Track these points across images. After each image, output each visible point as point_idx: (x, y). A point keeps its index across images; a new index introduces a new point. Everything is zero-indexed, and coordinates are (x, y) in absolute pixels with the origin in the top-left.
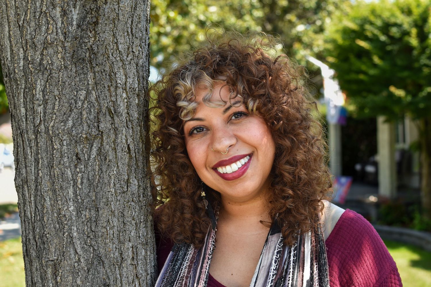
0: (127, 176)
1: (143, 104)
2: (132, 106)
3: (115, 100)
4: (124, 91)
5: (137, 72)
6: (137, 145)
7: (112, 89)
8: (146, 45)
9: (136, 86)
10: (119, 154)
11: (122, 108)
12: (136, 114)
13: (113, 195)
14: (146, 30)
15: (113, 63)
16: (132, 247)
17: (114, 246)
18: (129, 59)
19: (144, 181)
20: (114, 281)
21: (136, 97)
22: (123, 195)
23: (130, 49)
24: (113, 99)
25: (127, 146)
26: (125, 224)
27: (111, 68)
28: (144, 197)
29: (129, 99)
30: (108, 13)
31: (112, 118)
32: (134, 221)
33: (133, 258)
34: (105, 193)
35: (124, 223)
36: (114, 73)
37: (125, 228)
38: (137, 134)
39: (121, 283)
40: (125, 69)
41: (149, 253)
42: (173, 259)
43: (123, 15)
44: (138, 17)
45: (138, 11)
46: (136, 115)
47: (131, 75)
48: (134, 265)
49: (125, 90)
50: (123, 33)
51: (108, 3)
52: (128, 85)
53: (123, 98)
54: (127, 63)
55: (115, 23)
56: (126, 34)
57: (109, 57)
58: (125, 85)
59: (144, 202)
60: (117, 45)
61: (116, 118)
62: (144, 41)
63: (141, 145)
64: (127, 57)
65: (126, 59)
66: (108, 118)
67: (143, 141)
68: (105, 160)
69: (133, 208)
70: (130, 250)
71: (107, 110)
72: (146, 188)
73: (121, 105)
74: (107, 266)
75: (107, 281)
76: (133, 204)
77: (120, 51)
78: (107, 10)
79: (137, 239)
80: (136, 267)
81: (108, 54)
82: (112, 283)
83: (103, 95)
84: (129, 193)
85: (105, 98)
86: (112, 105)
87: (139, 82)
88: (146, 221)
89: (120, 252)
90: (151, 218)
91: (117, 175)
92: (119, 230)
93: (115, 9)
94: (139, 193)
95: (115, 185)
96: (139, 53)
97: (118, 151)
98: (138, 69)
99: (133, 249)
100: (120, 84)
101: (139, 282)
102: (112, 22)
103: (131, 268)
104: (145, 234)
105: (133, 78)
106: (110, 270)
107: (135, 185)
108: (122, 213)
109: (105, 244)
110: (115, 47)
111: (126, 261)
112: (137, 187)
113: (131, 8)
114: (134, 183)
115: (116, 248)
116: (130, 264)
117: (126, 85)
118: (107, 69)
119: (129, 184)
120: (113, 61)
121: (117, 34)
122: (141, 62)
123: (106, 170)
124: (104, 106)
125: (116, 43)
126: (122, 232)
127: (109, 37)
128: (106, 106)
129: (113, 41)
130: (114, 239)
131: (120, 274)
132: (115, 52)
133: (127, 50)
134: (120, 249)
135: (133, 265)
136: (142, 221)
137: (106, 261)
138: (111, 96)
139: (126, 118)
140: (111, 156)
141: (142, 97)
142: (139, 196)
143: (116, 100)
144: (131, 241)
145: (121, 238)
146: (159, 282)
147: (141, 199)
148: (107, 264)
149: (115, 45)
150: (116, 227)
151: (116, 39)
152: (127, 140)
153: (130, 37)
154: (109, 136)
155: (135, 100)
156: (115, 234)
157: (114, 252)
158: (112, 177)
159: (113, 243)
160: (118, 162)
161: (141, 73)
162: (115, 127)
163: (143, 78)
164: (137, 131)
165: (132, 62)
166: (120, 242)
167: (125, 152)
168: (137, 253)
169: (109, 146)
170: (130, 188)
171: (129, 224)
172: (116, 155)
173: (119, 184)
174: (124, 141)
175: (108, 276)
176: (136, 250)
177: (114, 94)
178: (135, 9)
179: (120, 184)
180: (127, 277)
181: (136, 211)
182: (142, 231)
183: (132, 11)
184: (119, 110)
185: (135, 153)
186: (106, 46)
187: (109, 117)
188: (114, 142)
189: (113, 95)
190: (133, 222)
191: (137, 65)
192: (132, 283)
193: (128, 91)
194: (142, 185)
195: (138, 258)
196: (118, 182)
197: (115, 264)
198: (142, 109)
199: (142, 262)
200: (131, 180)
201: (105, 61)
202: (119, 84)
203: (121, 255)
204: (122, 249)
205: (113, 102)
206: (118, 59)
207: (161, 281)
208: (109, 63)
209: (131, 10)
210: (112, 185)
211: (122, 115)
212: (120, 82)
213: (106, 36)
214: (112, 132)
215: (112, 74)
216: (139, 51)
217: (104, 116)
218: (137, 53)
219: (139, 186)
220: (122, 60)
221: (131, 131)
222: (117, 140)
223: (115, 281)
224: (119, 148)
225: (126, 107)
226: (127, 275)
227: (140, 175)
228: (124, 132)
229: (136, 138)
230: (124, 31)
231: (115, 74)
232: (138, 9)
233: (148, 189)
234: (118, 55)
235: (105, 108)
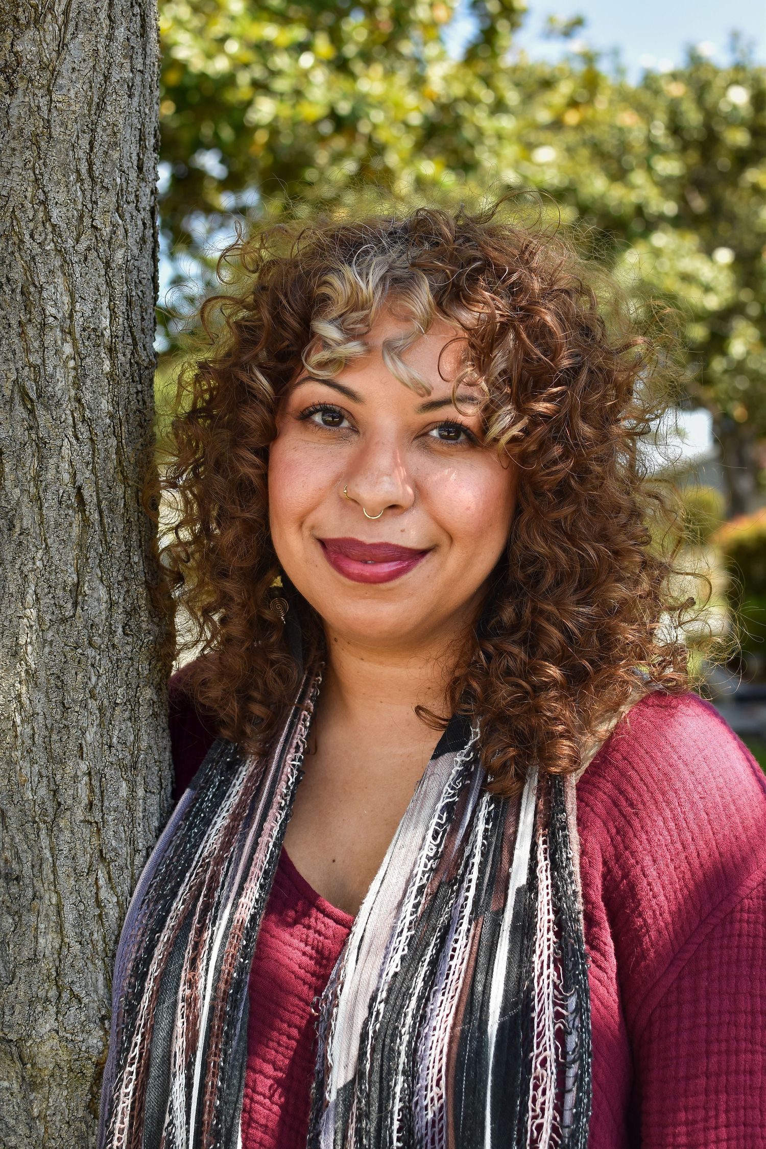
0: (75, 576)
1: (127, 375)
2: (91, 380)
3: (39, 362)
4: (68, 338)
5: (109, 284)
6: (107, 490)
7: (31, 331)
8: (139, 211)
9: (106, 322)
10: (51, 515)
11: (61, 383)
12: (105, 402)
13: (31, 626)
14: (140, 168)
15: (33, 258)
16: (89, 774)
17: (36, 768)
18: (81, 247)
19: (128, 591)
20: (33, 866)
21: (103, 355)
22: (61, 628)
23: (87, 221)
24: (34, 359)
25: (75, 491)
26: (66, 709)
27: (28, 274)
28: (125, 634)
29: (82, 360)
30: (19, 119)
31: (31, 412)
32: (96, 700)
33: (91, 804)
34: (11, 621)
35: (64, 706)
36: (36, 287)
37: (66, 719)
38: (107, 458)
39: (53, 872)
40: (69, 276)
41: (141, 793)
42: (190, 811)
43: (62, 124)
44: (109, 131)
45: (111, 113)
46: (105, 405)
47: (89, 293)
48: (94, 825)
49: (70, 333)
50: (64, 176)
51: (20, 92)
52: (79, 320)
53: (64, 357)
54: (76, 259)
55: (39, 148)
56: (73, 177)
57: (22, 241)
58: (68, 321)
59: (129, 648)
60: (46, 208)
61: (40, 411)
62: (132, 198)
63: (120, 491)
64: (77, 241)
65: (74, 247)
66: (20, 412)
67: (125, 478)
68: (10, 530)
69: (93, 665)
70: (83, 782)
71: (16, 390)
72: (135, 609)
73: (58, 377)
74: (13, 823)
75: (14, 865)
76: (91, 652)
77: (54, 226)
78: (16, 109)
79: (102, 753)
80: (99, 830)
81: (20, 234)
82: (27, 870)
83: (6, 348)
84: (79, 623)
85: (10, 355)
86: (32, 375)
87: (114, 312)
88: (133, 702)
89: (53, 787)
90: (148, 693)
91: (43, 572)
92: (49, 726)
93: (39, 108)
94: (110, 624)
95: (38, 599)
96: (115, 233)
97: (46, 505)
98: (111, 275)
99: (90, 780)
100: (55, 317)
101: (109, 873)
102: (29, 144)
103: (86, 831)
104: (132, 738)
105: (96, 300)
106: (21, 837)
107: (98, 600)
108: (59, 677)
109: (10, 762)
110: (41, 215)
111: (68, 813)
112: (104, 605)
113: (90, 105)
114: (96, 595)
115: (41, 776)
116: (81, 822)
117: (71, 322)
118: (17, 274)
119: (80, 598)
120: (34, 252)
121: (46, 177)
122: (119, 255)
123: (14, 558)
124: (7, 378)
125: (42, 203)
126: (59, 732)
127: (22, 185)
128: (14, 377)
129: (34, 196)
130: (34, 749)
131: (51, 849)
132: (41, 228)
133: (74, 222)
134: (51, 778)
135: (91, 823)
136: (118, 701)
137: (12, 811)
138: (27, 351)
139: (72, 414)
140: (28, 518)
141: (124, 355)
142: (112, 633)
143: (44, 361)
144: (85, 756)
145: (55, 746)
146: (149, 873)
147: (116, 641)
148: (13, 819)
149: (42, 208)
150: (41, 718)
151: (44, 191)
152: (75, 474)
153: (86, 186)
154: (19, 462)
155: (102, 364)
156: (36, 736)
157: (34, 785)
158: (31, 576)
159: (33, 762)
160: (48, 535)
161: (120, 288)
162: (38, 437)
163: (129, 303)
164: (106, 450)
165: (92, 255)
166: (52, 758)
167: (68, 507)
168: (102, 792)
169: (22, 491)
170: (82, 608)
171: (77, 709)
172: (41, 515)
173: (50, 596)
174: (66, 477)
175: (17, 853)
176: (101, 782)
177: (36, 344)
178: (101, 107)
179: (53, 597)
180: (73, 858)
181: (101, 672)
182: (121, 728)
183: (90, 115)
184: (50, 389)
185: (101, 513)
186: (13, 211)
187: (23, 410)
188: (34, 478)
189: (34, 347)
190: (93, 705)
191: (107, 265)
192: (88, 874)
193: (78, 336)
194: (120, 601)
195: (106, 804)
196: (46, 590)
197: (37, 819)
198: (123, 389)
199: (119, 816)
200: (86, 585)
201: (13, 253)
202: (51, 319)
203: (54, 795)
204: (58, 777)
205: (35, 368)
206: (48, 248)
207: (153, 872)
208: (22, 259)
209: (89, 111)
210: (30, 598)
211: (58, 404)
212: (53, 311)
213: (14, 184)
214: (29, 451)
215: (32, 289)
216: (114, 226)
217: (8, 408)
218: (106, 231)
219: (112, 604)
220: (60, 251)
221: (86, 449)
222: (43, 472)
223: (36, 869)
224: (49, 495)
225: (74, 383)
226: (73, 852)
227: (115, 574)
228: (65, 451)
229: (104, 469)
230: (64, 169)
231: (41, 289)
232: (109, 108)
233: (142, 614)
234: (50, 236)
235: (9, 385)
